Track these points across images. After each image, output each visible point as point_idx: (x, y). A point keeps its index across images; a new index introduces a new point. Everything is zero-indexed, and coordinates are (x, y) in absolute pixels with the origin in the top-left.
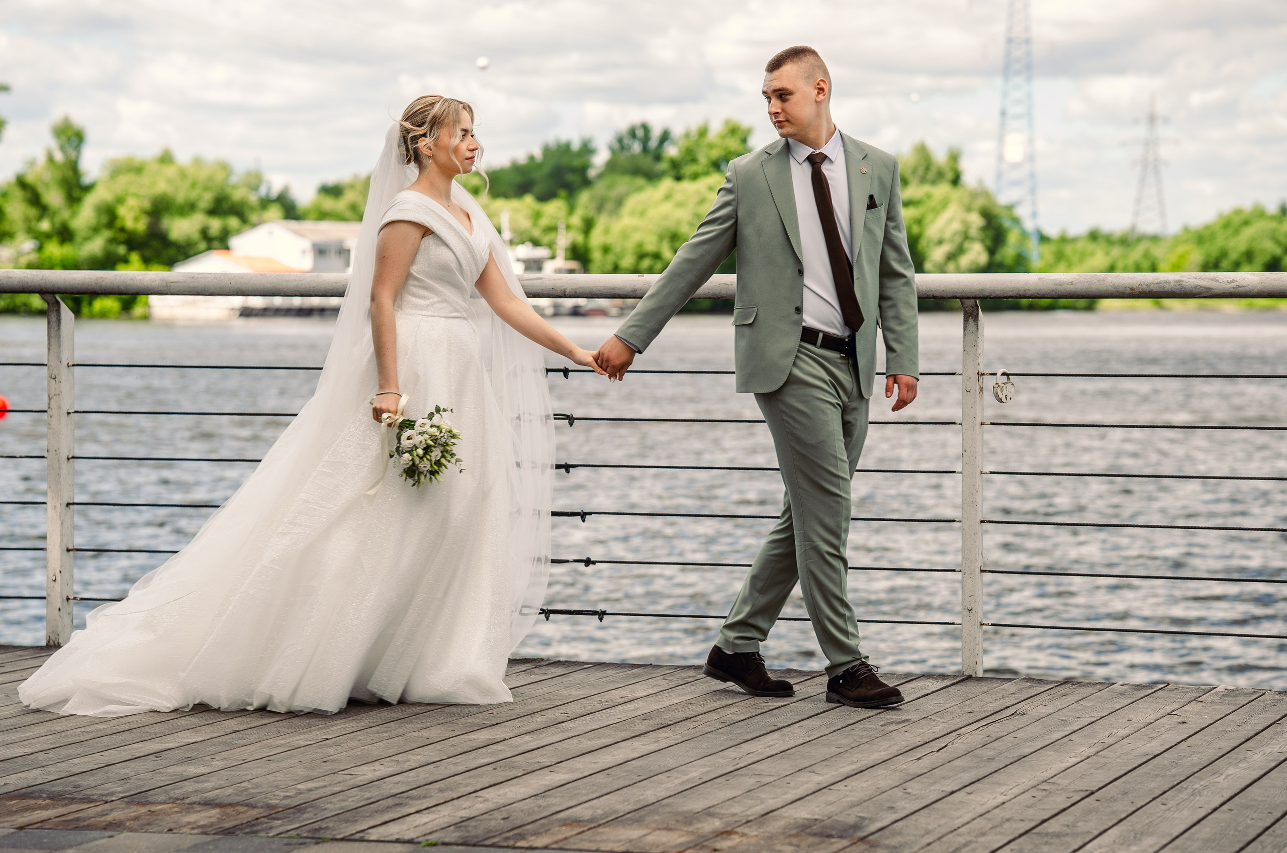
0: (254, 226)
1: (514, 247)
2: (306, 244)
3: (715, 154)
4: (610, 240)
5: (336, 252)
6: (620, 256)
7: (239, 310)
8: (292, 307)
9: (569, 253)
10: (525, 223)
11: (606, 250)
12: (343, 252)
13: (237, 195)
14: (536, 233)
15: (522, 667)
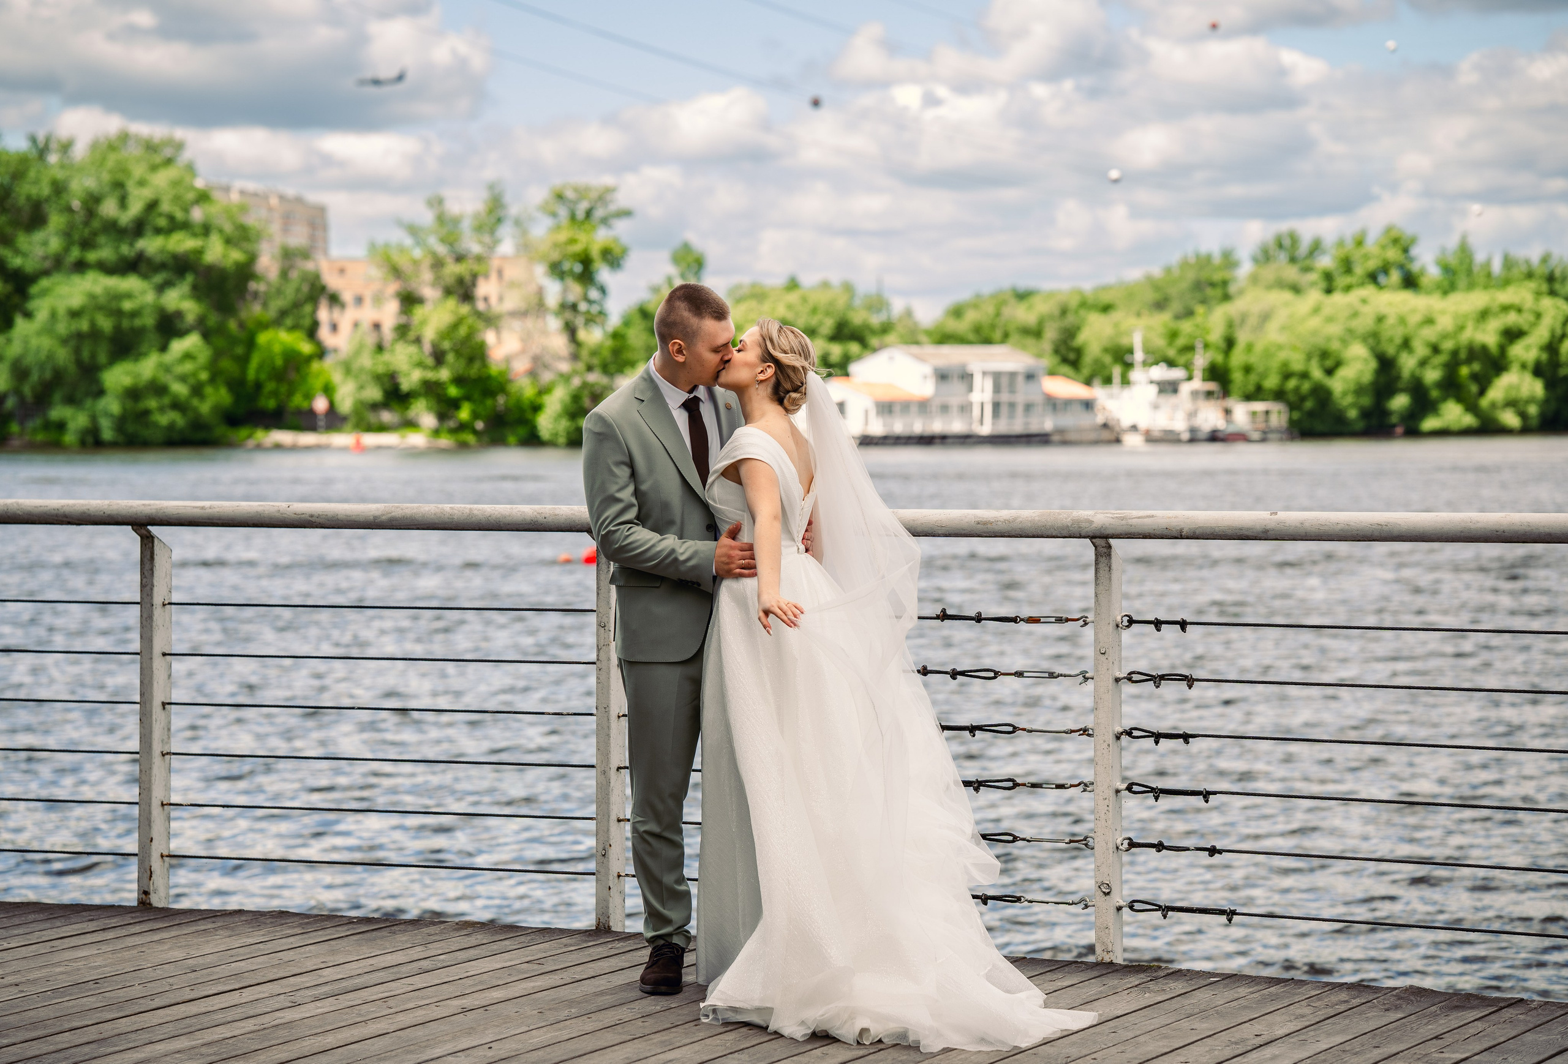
0: (875, 350)
1: (1147, 368)
2: (927, 369)
3: (1372, 264)
4: (1253, 359)
5: (959, 377)
6: (1264, 375)
7: (859, 438)
8: (913, 435)
9: (1207, 374)
10: (1160, 342)
11: (1248, 369)
12: (966, 377)
13: (857, 318)
14: (1171, 353)
15: (1134, 980)
